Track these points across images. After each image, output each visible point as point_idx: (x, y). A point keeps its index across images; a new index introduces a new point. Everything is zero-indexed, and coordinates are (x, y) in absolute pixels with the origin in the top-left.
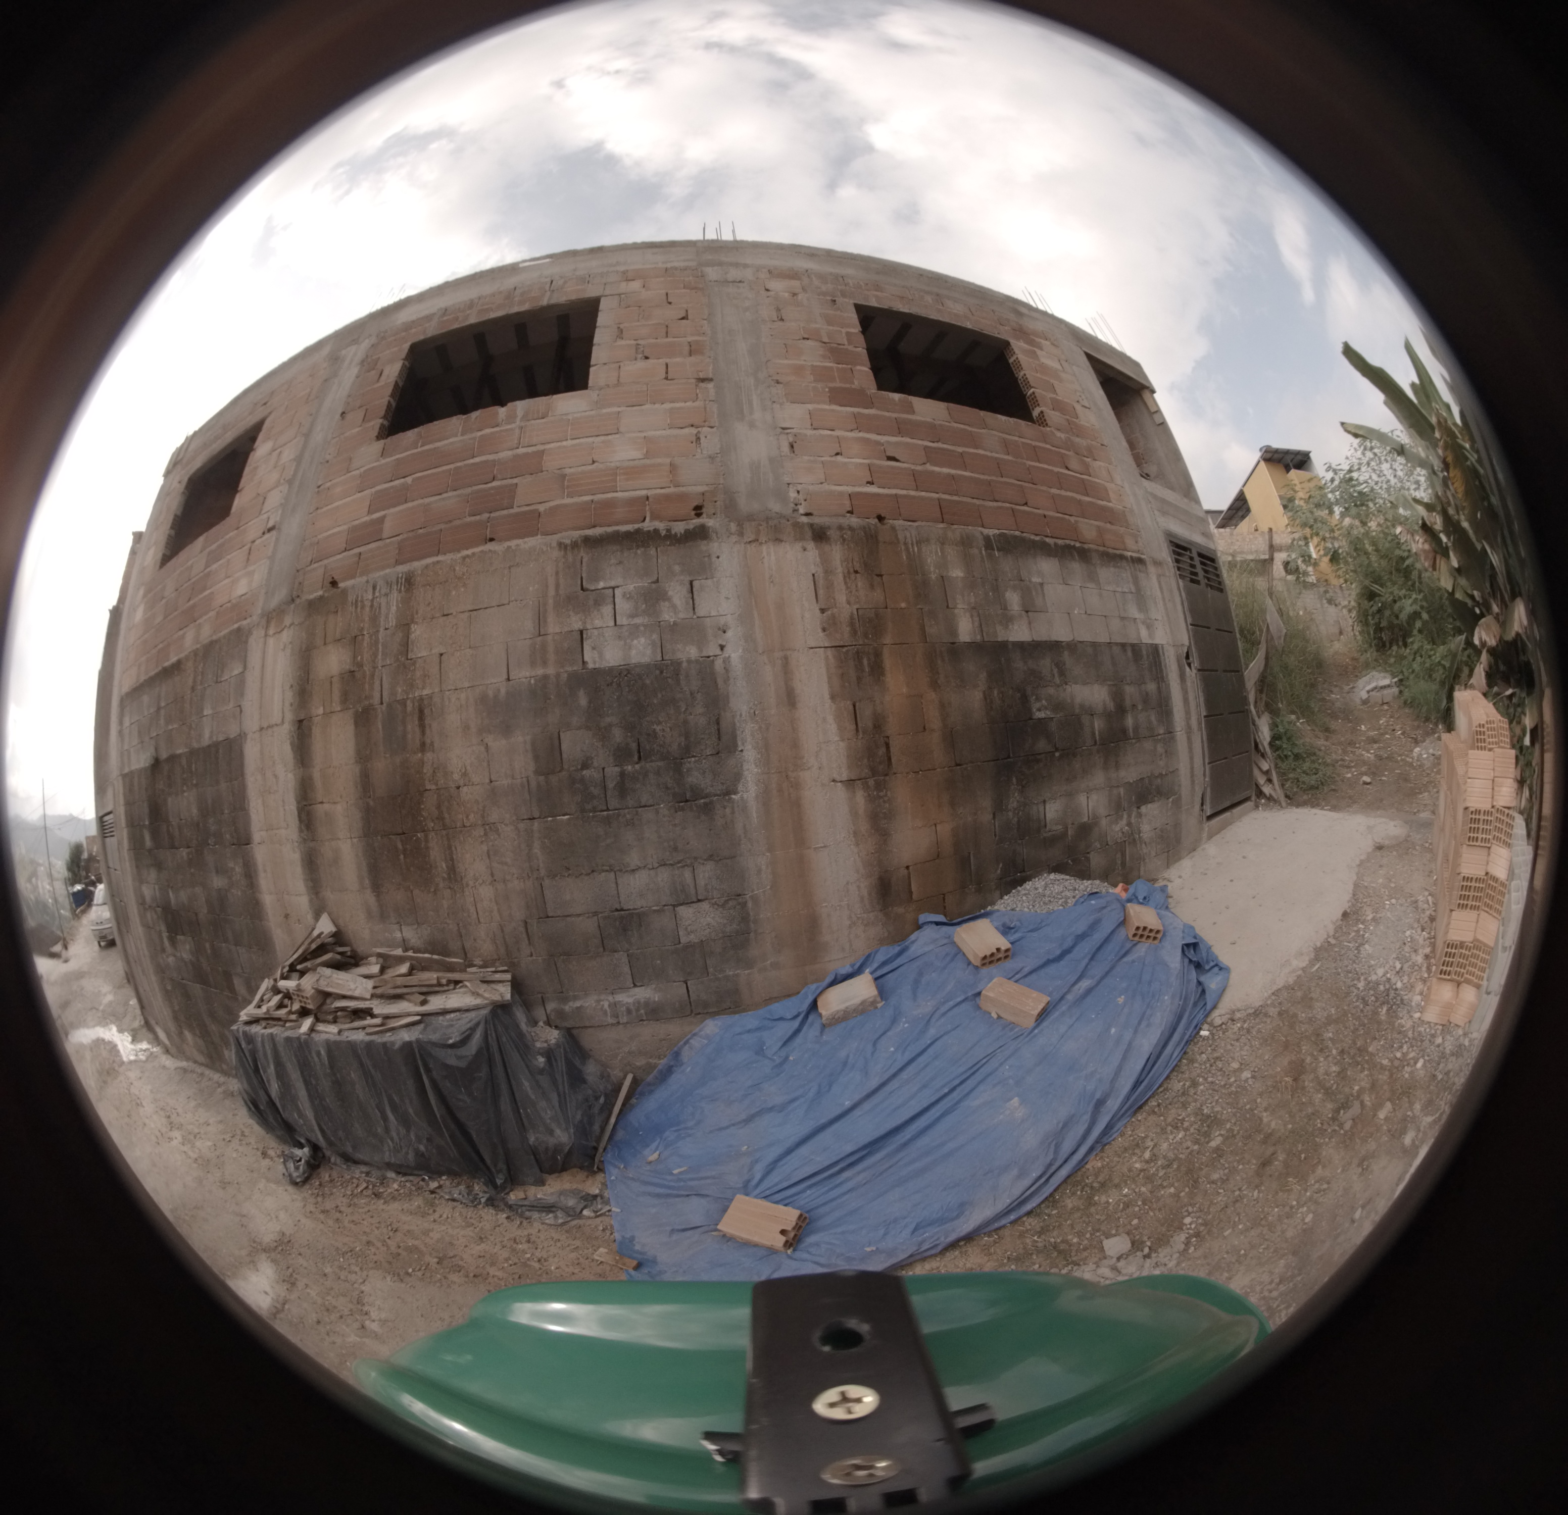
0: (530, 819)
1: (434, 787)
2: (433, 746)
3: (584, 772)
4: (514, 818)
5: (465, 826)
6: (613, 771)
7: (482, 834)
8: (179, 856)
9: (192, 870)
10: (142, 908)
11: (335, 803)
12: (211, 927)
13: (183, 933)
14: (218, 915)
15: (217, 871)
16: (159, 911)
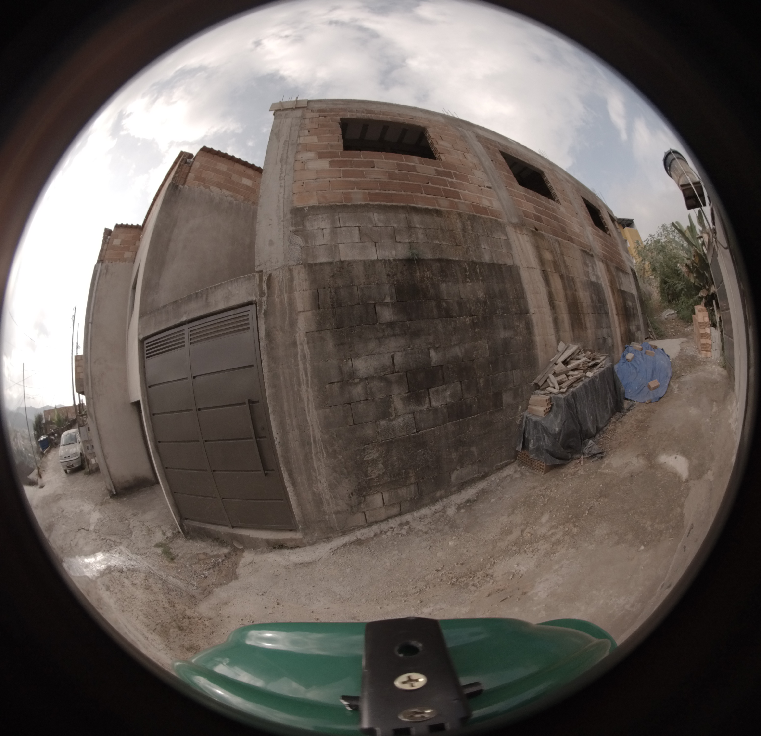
8: (458, 322)
9: (476, 330)
10: (336, 387)
11: (560, 301)
12: (491, 365)
13: (444, 383)
14: (500, 355)
15: (505, 328)
16: (393, 377)
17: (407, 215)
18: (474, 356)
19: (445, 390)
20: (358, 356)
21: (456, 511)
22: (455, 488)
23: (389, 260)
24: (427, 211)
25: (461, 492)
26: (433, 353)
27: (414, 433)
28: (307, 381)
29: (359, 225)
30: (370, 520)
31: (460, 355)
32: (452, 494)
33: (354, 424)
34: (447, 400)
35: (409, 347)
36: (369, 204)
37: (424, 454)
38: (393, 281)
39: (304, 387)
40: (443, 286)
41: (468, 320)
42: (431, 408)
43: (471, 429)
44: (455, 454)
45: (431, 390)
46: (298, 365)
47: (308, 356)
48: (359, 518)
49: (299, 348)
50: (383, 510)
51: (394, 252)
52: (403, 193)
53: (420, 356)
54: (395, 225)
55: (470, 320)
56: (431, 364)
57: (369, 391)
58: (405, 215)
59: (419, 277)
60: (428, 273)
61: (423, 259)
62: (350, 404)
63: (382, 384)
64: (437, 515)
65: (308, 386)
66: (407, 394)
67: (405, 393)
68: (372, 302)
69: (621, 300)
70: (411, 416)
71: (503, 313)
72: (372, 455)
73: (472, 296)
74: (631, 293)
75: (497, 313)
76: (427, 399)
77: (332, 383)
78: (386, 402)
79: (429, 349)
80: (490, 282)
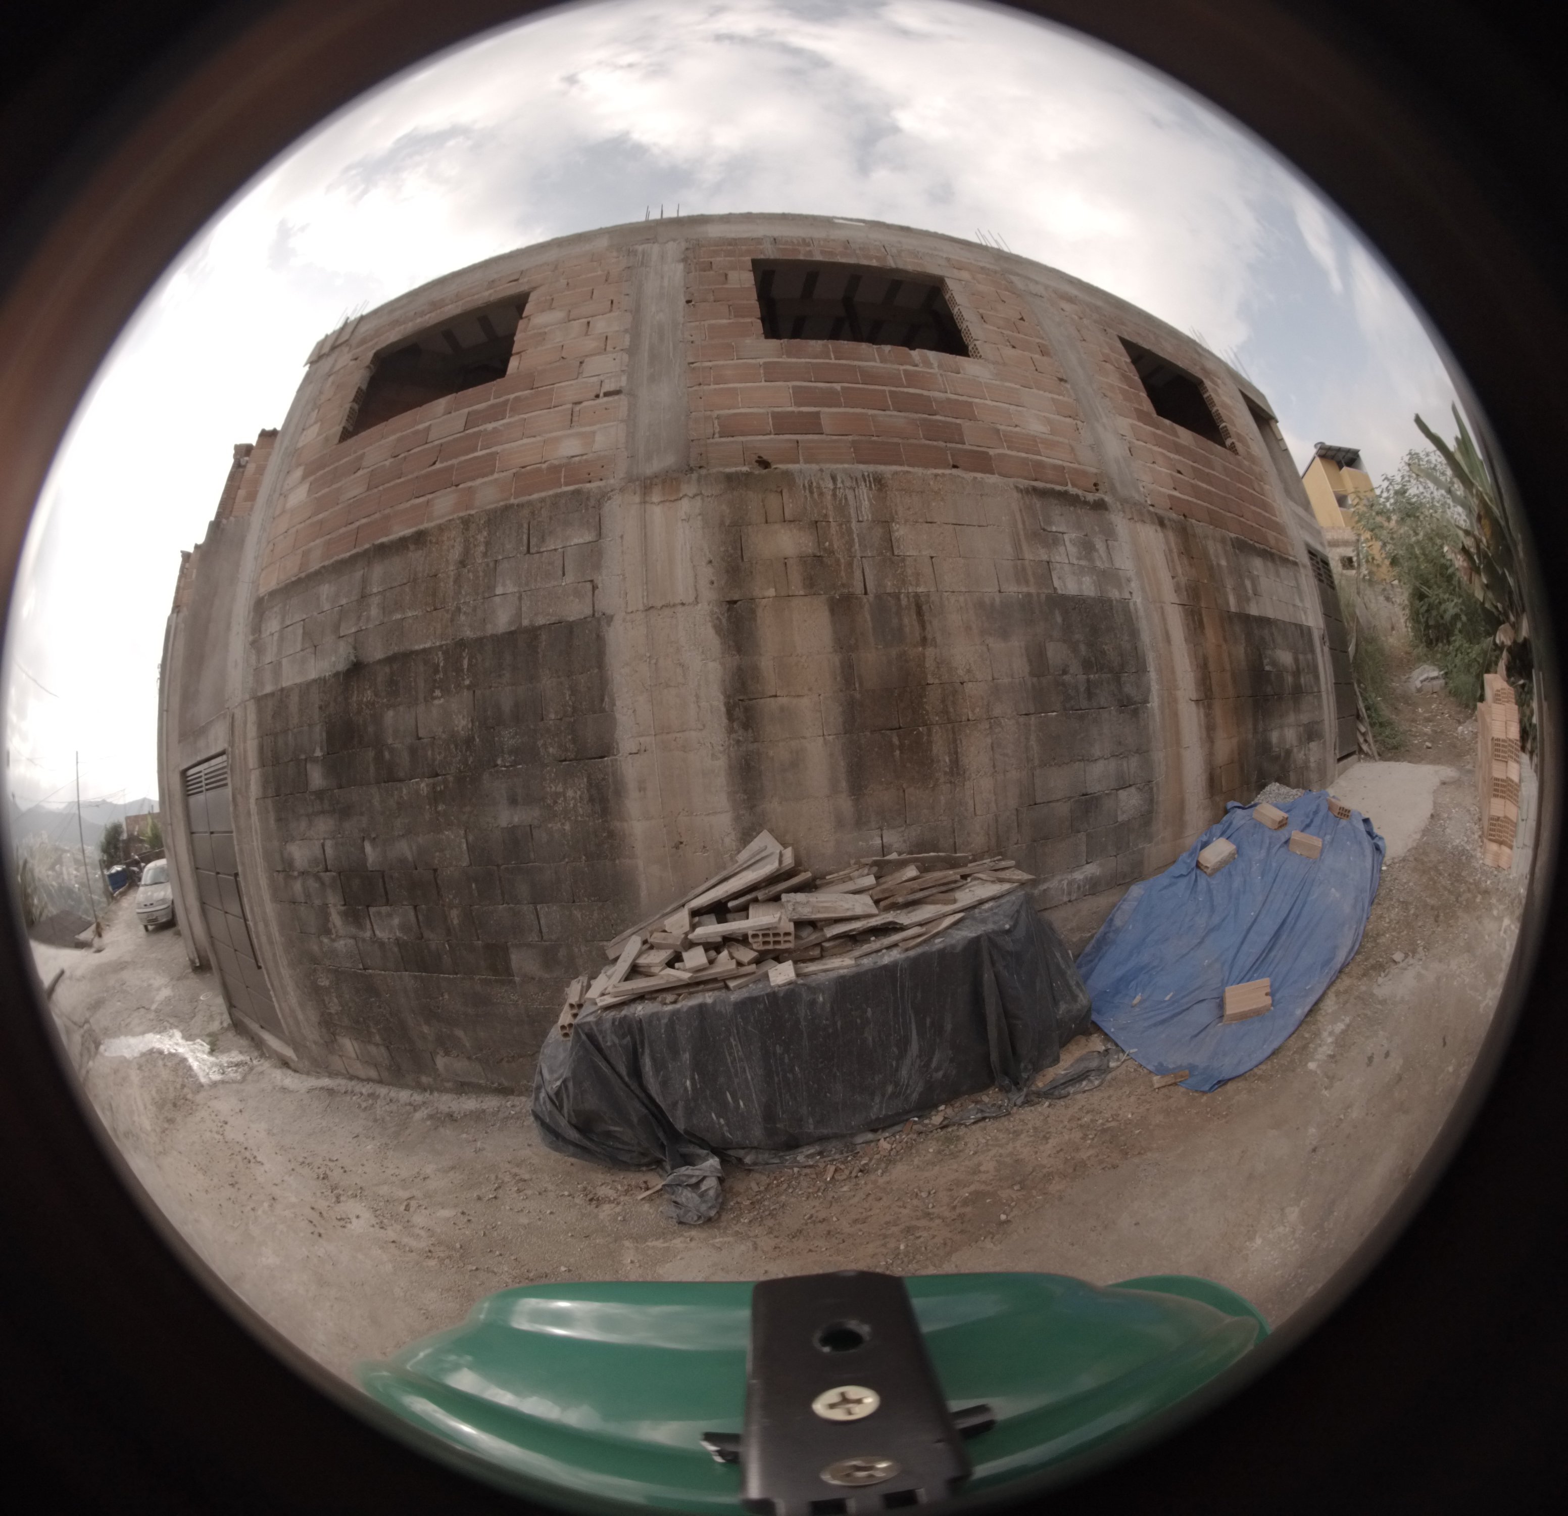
0: (1026, 715)
1: (937, 681)
2: (936, 642)
3: (1065, 677)
4: (1015, 713)
5: (968, 720)
6: (1082, 678)
7: (987, 727)
8: (405, 791)
9: (440, 808)
10: (281, 877)
11: (798, 696)
12: (474, 886)
13: (388, 903)
14: (498, 866)
15: (513, 801)
16: (327, 877)
17: (366, 569)
18: (436, 862)
19: (390, 915)
20: (292, 839)
23: (325, 677)
24: (402, 544)
26: (368, 848)
27: (360, 969)
28: (261, 864)
29: (305, 616)
30: (351, 1071)
31: (410, 857)
32: (446, 1090)
33: (301, 932)
34: (396, 933)
35: (340, 833)
36: (325, 567)
37: (380, 1007)
38: (325, 717)
39: (259, 870)
40: (390, 717)
41: (424, 786)
42: (376, 940)
44: (427, 1027)
45: (371, 910)
46: (254, 841)
47: (259, 831)
48: (337, 1063)
49: (253, 818)
50: (359, 1064)
51: (333, 660)
52: (377, 515)
53: (353, 849)
54: (344, 601)
55: (427, 785)
56: (367, 866)
57: (306, 891)
58: (362, 571)
59: (355, 705)
60: (369, 692)
61: (367, 665)
62: (294, 903)
63: (317, 885)
64: (407, 1109)
65: (262, 871)
66: (343, 908)
67: (341, 905)
68: (303, 757)
69: (1240, 651)
70: (352, 941)
71: (514, 764)
72: (324, 982)
73: (440, 729)
74: (1296, 625)
75: (496, 765)
76: (368, 922)
77: (278, 871)
78: (324, 912)
79: (363, 839)
80: (490, 687)
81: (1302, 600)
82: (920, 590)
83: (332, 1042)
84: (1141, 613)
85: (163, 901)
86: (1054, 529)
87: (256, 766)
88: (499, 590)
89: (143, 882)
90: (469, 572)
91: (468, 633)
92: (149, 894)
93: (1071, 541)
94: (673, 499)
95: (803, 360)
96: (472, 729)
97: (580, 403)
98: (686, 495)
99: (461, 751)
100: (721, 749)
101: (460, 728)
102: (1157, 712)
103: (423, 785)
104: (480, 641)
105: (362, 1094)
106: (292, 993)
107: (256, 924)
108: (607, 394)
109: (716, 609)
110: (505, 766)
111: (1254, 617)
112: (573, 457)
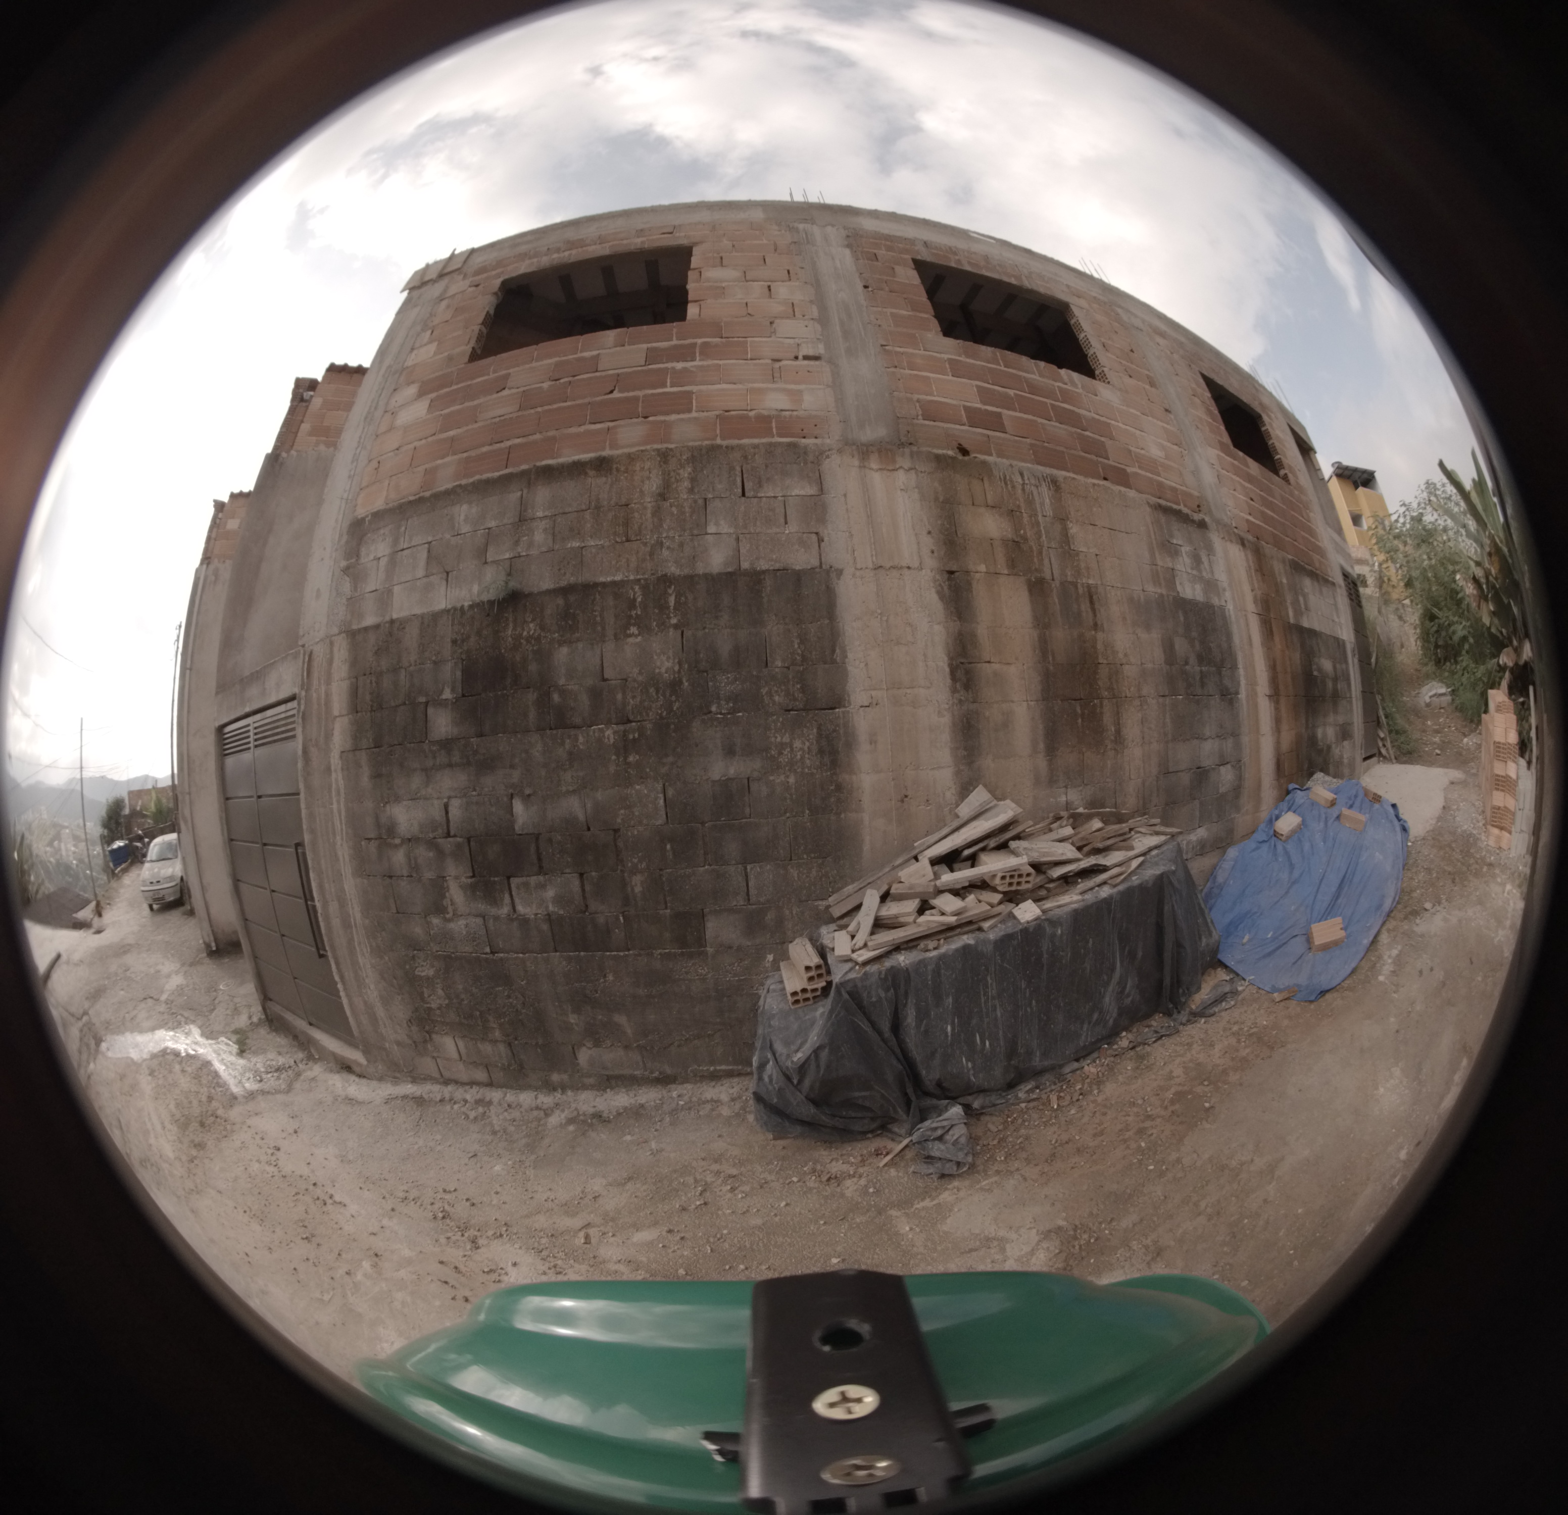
0: (1164, 696)
1: (1105, 661)
2: (1103, 628)
3: (1187, 667)
4: (1156, 694)
5: (1127, 697)
6: (1197, 669)
7: (1139, 704)
8: (581, 739)
9: (631, 759)
10: (373, 847)
11: (1008, 664)
12: (668, 847)
13: (541, 871)
14: (703, 823)
15: (730, 752)
16: (447, 845)
17: (525, 491)
18: (619, 821)
19: (542, 886)
20: (398, 799)
21: (564, 1122)
22: (591, 1081)
23: (462, 607)
24: (577, 469)
25: (604, 1090)
26: (518, 807)
27: (486, 954)
28: (342, 829)
29: (430, 539)
30: (447, 1074)
31: (581, 817)
32: (585, 1087)
33: (398, 913)
34: (547, 907)
35: (475, 790)
36: (460, 486)
37: (509, 997)
38: (461, 653)
39: (338, 838)
40: (562, 654)
42: (515, 916)
43: (610, 977)
44: (576, 1016)
45: (515, 881)
46: (332, 804)
47: (342, 791)
48: (427, 1065)
49: (334, 775)
50: (461, 1066)
51: (476, 588)
52: (538, 436)
53: (493, 809)
54: (492, 524)
55: (615, 733)
56: (514, 829)
57: (413, 862)
58: (519, 494)
59: (510, 639)
60: (531, 625)
61: (530, 594)
62: (391, 877)
63: (431, 854)
64: (535, 1113)
65: (342, 839)
66: (469, 881)
67: (467, 877)
68: (422, 699)
69: (1297, 656)
70: (479, 921)
71: (733, 711)
72: (426, 970)
73: (636, 670)
74: (1334, 638)
75: (710, 712)
76: (507, 896)
77: (369, 839)
78: (439, 887)
79: (512, 797)
80: (704, 628)
81: (1338, 617)
82: (1091, 582)
83: (425, 1041)
84: (1233, 617)
85: (171, 878)
86: (1175, 542)
87: (344, 712)
88: (711, 529)
89: (148, 858)
90: (671, 506)
91: (673, 569)
92: (156, 870)
93: (1186, 553)
94: (890, 468)
95: (978, 363)
96: (679, 672)
97: (779, 360)
98: (901, 467)
99: (664, 695)
100: (947, 706)
101: (663, 670)
102: (1244, 702)
103: (609, 732)
104: (691, 580)
105: (466, 1101)
106: (372, 987)
107: (325, 904)
108: (806, 358)
109: (938, 577)
110: (721, 714)
111: (1306, 628)
112: (782, 410)
